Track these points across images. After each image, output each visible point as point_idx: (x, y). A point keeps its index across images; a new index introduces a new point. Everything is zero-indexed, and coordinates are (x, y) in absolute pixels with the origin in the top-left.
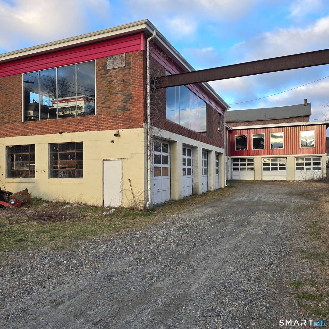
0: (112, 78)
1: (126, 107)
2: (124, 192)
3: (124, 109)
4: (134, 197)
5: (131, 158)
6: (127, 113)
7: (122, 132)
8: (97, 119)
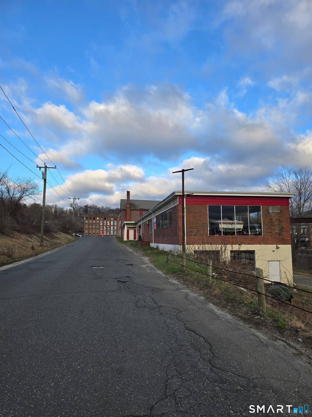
0: (273, 217)
1: (281, 233)
2: (282, 279)
3: (280, 234)
4: (288, 281)
5: (285, 260)
6: (281, 236)
7: (279, 246)
8: (264, 238)
